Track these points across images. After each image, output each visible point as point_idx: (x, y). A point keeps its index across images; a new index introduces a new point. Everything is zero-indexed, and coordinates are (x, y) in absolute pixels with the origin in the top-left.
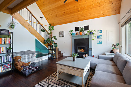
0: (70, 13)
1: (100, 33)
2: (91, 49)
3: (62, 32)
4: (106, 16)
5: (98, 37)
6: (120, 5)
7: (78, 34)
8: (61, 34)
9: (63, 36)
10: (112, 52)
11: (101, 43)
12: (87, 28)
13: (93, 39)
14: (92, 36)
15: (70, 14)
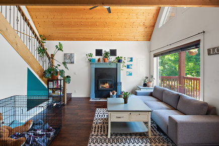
0: (91, 25)
1: (130, 61)
2: (121, 83)
3: (71, 54)
4: (137, 40)
5: (128, 67)
6: (152, 32)
7: (101, 60)
8: (69, 59)
9: (72, 63)
10: (145, 85)
11: (131, 74)
12: (113, 52)
13: (123, 69)
14: (122, 64)
15: (91, 27)
